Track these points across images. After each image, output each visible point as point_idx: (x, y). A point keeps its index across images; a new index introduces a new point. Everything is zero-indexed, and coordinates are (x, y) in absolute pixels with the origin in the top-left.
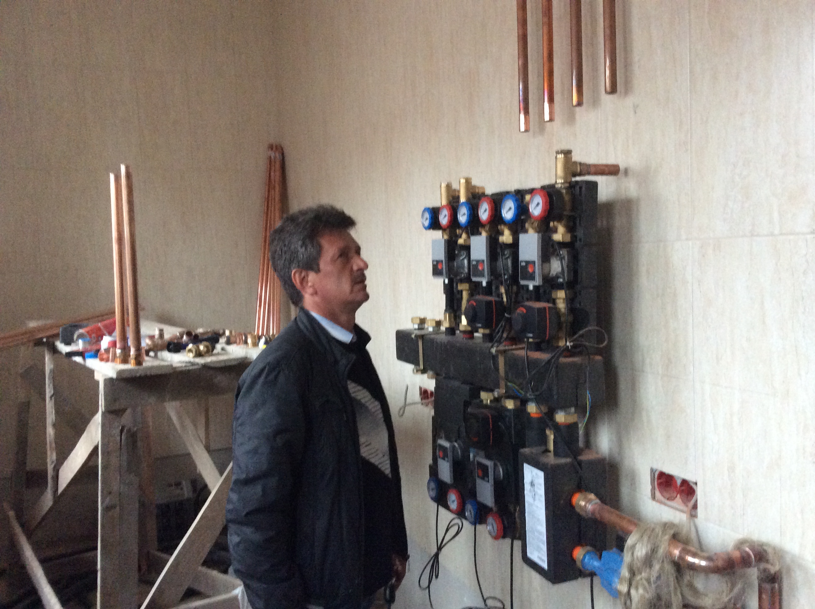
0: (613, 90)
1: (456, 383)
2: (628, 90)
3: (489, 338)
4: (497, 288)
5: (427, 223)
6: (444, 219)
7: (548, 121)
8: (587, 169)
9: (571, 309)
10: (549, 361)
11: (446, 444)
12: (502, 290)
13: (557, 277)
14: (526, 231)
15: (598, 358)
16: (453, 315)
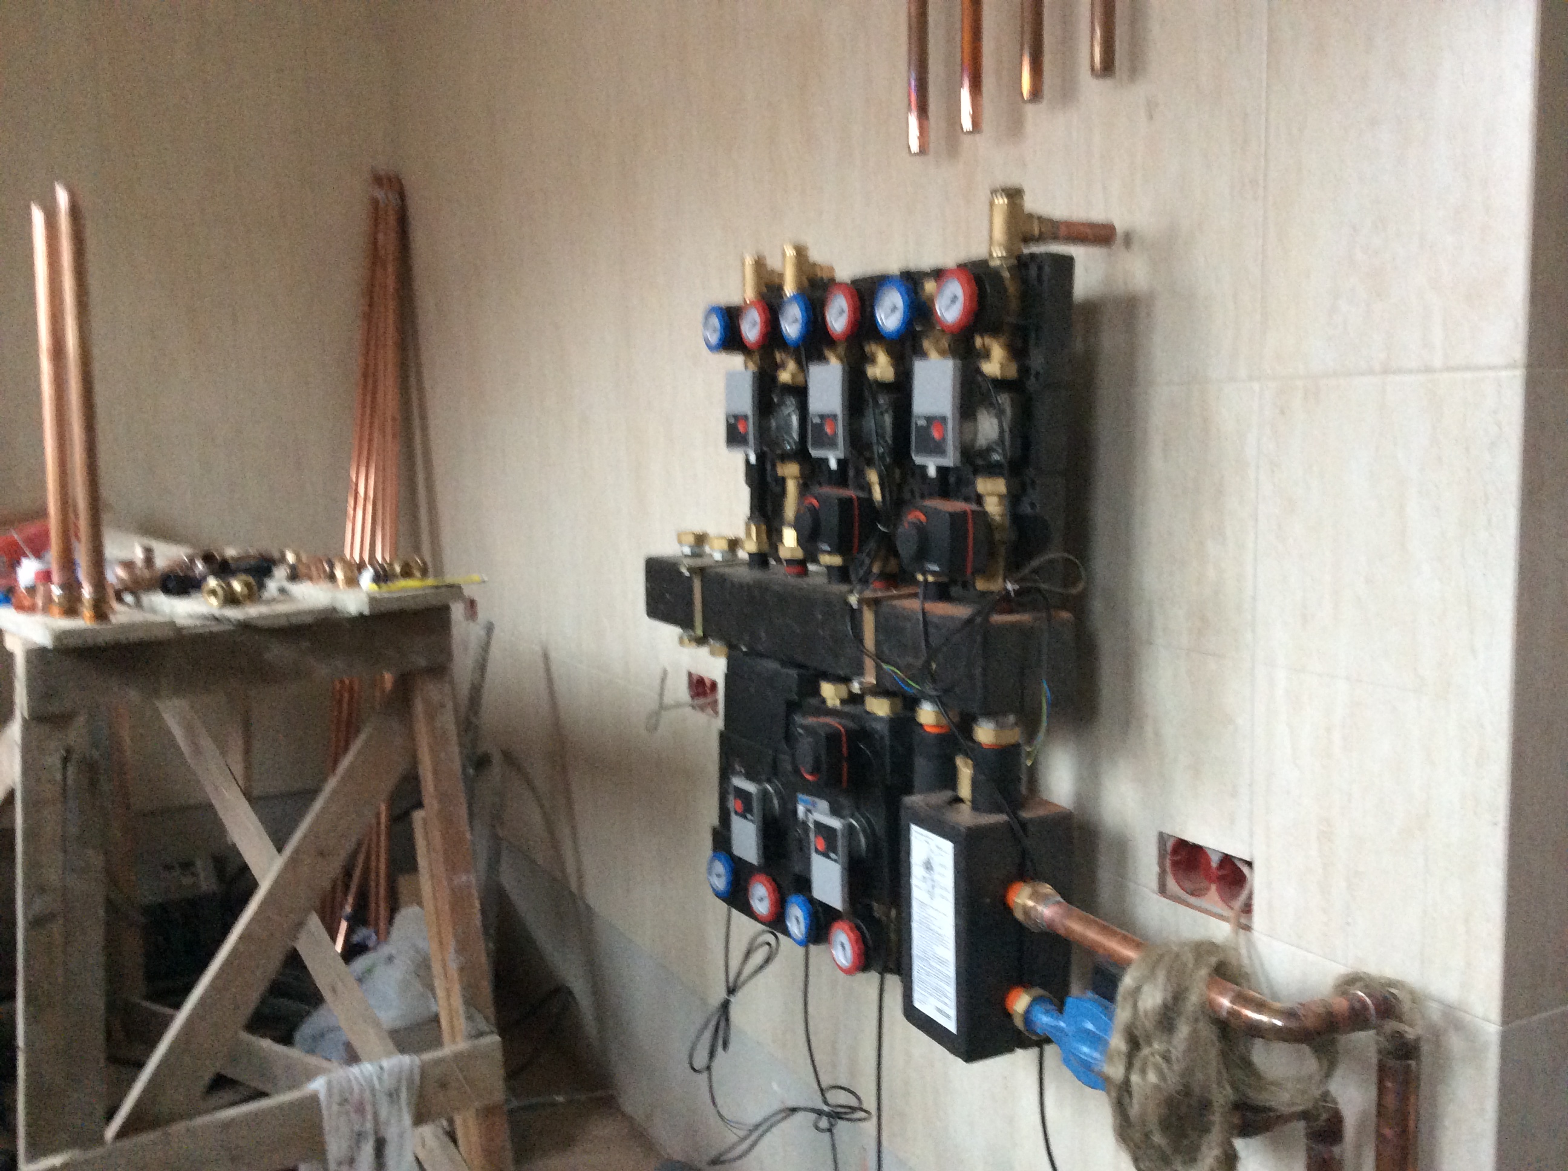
0: (1108, 67)
1: (772, 665)
2: (1136, 70)
3: (842, 574)
4: (860, 474)
5: (714, 338)
6: (751, 329)
7: (969, 133)
8: (1054, 230)
9: (1016, 517)
10: (970, 621)
11: (750, 787)
12: (873, 477)
13: (989, 449)
14: (923, 355)
15: (1065, 615)
16: (764, 527)
